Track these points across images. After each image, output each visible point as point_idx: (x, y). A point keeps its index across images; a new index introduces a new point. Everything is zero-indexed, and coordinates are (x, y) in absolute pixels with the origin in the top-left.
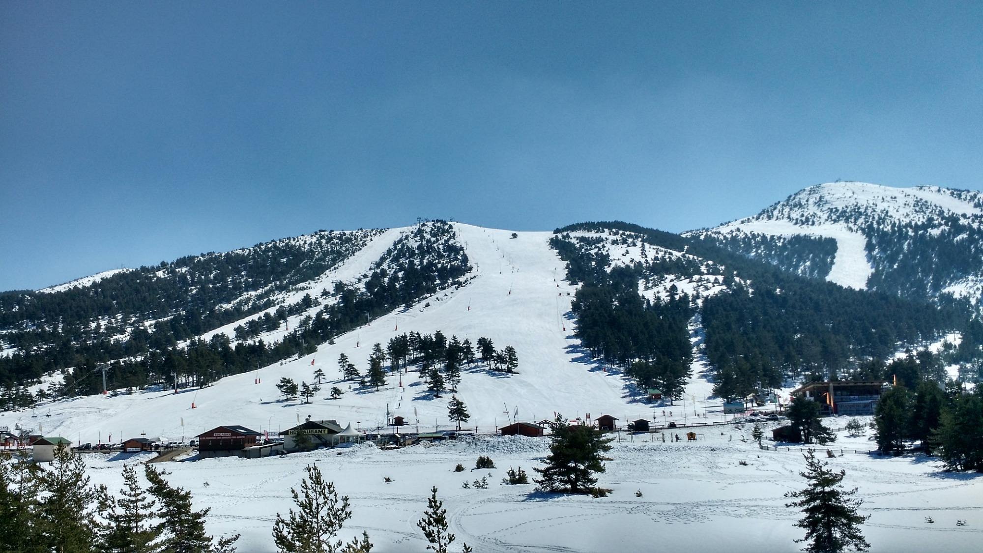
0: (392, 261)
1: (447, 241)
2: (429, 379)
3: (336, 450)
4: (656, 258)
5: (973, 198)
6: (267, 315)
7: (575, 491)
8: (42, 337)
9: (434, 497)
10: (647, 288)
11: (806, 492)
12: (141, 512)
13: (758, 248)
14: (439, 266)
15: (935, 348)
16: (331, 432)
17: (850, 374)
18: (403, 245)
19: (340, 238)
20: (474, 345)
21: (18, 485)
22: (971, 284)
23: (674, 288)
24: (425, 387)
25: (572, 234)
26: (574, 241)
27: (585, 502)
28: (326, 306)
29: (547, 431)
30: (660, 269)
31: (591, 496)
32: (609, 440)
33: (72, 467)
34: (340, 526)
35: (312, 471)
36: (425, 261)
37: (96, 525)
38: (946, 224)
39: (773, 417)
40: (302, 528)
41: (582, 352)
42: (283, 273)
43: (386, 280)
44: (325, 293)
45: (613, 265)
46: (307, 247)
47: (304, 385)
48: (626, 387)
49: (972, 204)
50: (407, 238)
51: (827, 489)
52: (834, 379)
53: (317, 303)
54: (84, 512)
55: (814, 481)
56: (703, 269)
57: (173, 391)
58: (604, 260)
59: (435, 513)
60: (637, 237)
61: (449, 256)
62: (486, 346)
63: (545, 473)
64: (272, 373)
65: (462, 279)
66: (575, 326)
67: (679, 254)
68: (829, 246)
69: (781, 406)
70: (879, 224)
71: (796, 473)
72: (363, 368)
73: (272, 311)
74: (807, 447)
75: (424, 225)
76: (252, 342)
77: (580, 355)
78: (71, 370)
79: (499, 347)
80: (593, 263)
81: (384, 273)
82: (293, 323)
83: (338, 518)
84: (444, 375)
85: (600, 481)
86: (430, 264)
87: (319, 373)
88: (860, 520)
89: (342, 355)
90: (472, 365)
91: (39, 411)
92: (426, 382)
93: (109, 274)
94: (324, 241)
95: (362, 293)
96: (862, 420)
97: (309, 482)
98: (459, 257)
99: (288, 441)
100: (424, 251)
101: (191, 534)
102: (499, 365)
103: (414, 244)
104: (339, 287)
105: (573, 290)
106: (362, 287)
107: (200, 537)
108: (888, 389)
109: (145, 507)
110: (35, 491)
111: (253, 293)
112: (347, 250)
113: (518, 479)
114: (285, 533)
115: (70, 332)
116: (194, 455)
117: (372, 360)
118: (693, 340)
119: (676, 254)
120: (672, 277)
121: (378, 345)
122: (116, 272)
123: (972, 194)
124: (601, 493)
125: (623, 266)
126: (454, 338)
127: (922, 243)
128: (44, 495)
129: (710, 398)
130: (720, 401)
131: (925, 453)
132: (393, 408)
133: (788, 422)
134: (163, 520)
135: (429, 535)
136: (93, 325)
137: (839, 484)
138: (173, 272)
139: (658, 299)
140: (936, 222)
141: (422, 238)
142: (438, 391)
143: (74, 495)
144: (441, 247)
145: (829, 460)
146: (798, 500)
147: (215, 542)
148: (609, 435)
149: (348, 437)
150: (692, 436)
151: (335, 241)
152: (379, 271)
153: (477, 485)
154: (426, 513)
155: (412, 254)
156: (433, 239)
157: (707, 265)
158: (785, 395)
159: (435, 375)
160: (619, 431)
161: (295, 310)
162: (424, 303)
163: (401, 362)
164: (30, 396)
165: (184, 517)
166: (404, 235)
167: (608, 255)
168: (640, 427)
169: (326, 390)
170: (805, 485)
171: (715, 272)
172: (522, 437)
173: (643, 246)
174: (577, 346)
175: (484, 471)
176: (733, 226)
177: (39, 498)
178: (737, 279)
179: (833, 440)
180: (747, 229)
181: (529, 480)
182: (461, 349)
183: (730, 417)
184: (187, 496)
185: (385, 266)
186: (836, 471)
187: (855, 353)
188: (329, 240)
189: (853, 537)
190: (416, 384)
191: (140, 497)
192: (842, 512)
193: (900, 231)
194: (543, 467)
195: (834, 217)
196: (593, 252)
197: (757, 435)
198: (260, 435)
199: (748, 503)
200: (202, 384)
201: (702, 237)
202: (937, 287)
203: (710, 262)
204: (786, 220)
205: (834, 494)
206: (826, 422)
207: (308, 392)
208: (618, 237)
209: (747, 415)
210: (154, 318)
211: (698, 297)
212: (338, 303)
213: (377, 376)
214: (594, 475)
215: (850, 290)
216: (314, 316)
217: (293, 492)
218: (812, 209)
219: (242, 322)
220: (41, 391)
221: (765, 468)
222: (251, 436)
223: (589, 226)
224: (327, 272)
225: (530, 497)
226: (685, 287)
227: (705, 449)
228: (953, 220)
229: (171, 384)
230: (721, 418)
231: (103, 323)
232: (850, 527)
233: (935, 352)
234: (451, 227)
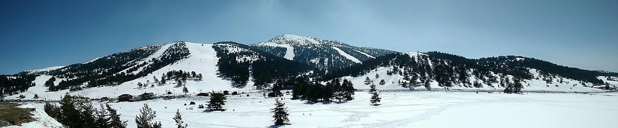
0: (168, 52)
1: (184, 47)
2: (178, 82)
3: (152, 100)
4: (241, 51)
5: (318, 41)
6: (134, 67)
7: (217, 110)
8: (83, 74)
9: (178, 111)
10: (238, 59)
11: (275, 109)
12: (105, 114)
13: (268, 49)
14: (181, 53)
15: (307, 74)
16: (151, 95)
17: (288, 80)
18: (171, 48)
19: (154, 47)
20: (190, 73)
21: (77, 108)
22: (317, 60)
23: (245, 59)
24: (177, 84)
25: (219, 45)
26: (219, 46)
27: (219, 112)
28: (150, 64)
29: (210, 95)
30: (242, 54)
31: (221, 111)
32: (226, 97)
33: (89, 104)
34: (153, 119)
35: (145, 105)
36: (177, 52)
37: (95, 117)
38: (312, 46)
39: (268, 90)
40: (142, 119)
41: (220, 75)
42: (139, 57)
43: (166, 57)
44: (149, 61)
45: (229, 52)
46: (145, 50)
47: (144, 84)
48: (232, 83)
49: (318, 42)
50: (172, 46)
51: (281, 107)
52: (284, 81)
53: (148, 64)
54: (92, 114)
55: (277, 106)
56: (254, 54)
57: (112, 86)
58: (227, 51)
59: (178, 116)
60: (236, 46)
61: (184, 51)
62: (194, 73)
63: (209, 105)
64: (136, 81)
65: (187, 56)
66: (219, 68)
67: (247, 50)
68: (285, 50)
69: (271, 88)
70: (297, 45)
71: (273, 104)
72: (160, 80)
73: (136, 66)
74: (276, 98)
75: (177, 43)
76: (130, 74)
77: (219, 75)
78: (90, 82)
79: (197, 74)
80: (224, 52)
81: (166, 55)
82: (141, 69)
83: (152, 117)
84: (182, 81)
85: (223, 107)
86: (179, 52)
87: (148, 81)
88: (288, 115)
89: (154, 76)
90: (190, 78)
91: (83, 91)
92: (177, 83)
93: (97, 59)
94: (149, 48)
95: (160, 61)
96: (289, 91)
97: (144, 107)
98: (187, 51)
99: (140, 98)
100: (176, 50)
101: (117, 120)
102: (197, 78)
103: (174, 48)
104: (154, 59)
105: (218, 59)
106: (160, 59)
107: (119, 121)
108: (296, 84)
109: (105, 113)
110: (81, 109)
111: (131, 62)
112: (156, 50)
113: (201, 107)
114: (138, 120)
115: (89, 72)
116: (117, 101)
117: (162, 77)
118: (250, 72)
119: (246, 50)
120: (245, 56)
121: (164, 74)
122: (99, 58)
123: (318, 40)
124: (224, 110)
125: (232, 53)
126: (185, 71)
127: (306, 50)
128: (83, 110)
129: (253, 86)
130: (256, 87)
131: (303, 99)
132: (168, 90)
133: (272, 92)
134: (110, 116)
135: (176, 121)
136: (94, 71)
137: (284, 106)
138: (111, 57)
139: (241, 61)
140: (310, 45)
141: (177, 46)
142: (180, 85)
143: (90, 110)
144: (182, 48)
145: (282, 100)
146: (273, 111)
147: (122, 122)
148: (226, 96)
149: (156, 97)
150: (248, 95)
151: (153, 48)
152: (164, 55)
153: (190, 109)
154: (176, 116)
155: (174, 50)
156: (180, 46)
157: (255, 53)
158: (272, 85)
159: (179, 81)
160: (230, 94)
161: (142, 65)
162: (177, 63)
163: (170, 78)
164: (81, 88)
165: (115, 116)
166: (171, 46)
167: (228, 50)
168: (235, 93)
169: (150, 85)
170: (275, 107)
171: (257, 55)
172: (203, 96)
173: (238, 48)
174: (219, 73)
175: (192, 105)
176: (262, 44)
177: (82, 111)
178: (262, 57)
179: (283, 96)
180: (265, 44)
181: (204, 107)
182: (187, 74)
183: (258, 91)
184: (116, 111)
185: (166, 53)
186: (283, 103)
187: (289, 75)
188: (151, 48)
189: (286, 119)
190: (174, 83)
191: (104, 111)
192: (284, 113)
193: (301, 46)
194: (208, 104)
195: (287, 43)
196: (224, 49)
197: (264, 95)
198: (133, 96)
199: (261, 112)
200: (119, 84)
201: (254, 46)
202: (309, 60)
203: (255, 52)
204: (275, 43)
205: (282, 108)
206: (281, 91)
207: (145, 86)
208: (231, 45)
209: (262, 90)
210: (107, 69)
211: (251, 61)
212: (153, 63)
213: (163, 81)
214: (222, 106)
215: (289, 60)
216: (147, 67)
217: (140, 110)
218: (282, 40)
219: (128, 69)
220: (83, 86)
221: (266, 103)
222: (131, 96)
223: (224, 43)
224: (150, 56)
225: (205, 111)
226: (248, 58)
227: (251, 98)
228: (314, 45)
229: (112, 84)
230: (256, 91)
231: (96, 70)
232: (285, 117)
233: (307, 75)
234: (185, 43)
